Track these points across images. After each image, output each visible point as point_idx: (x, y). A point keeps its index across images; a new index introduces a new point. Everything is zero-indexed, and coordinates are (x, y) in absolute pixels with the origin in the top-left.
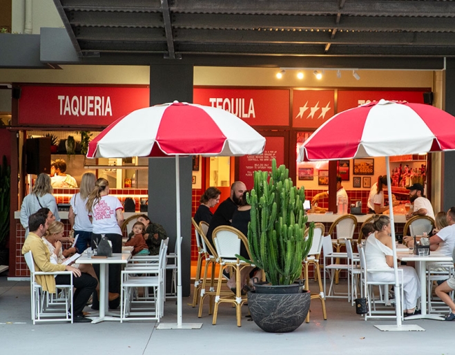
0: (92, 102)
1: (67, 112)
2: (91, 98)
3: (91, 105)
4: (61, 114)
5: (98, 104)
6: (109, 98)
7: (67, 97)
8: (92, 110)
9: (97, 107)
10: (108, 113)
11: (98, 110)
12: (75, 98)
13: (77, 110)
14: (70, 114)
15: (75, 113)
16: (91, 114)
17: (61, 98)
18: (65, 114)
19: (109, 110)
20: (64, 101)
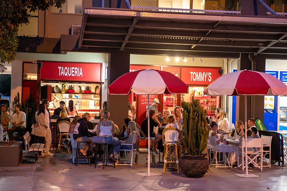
0: (74, 70)
1: (62, 74)
2: (73, 68)
3: (73, 71)
4: (60, 75)
5: (76, 71)
6: (81, 68)
7: (63, 67)
8: (74, 73)
9: (76, 72)
10: (81, 75)
11: (76, 73)
12: (66, 68)
13: (67, 73)
14: (64, 75)
15: (66, 75)
16: (73, 75)
17: (60, 68)
18: (61, 75)
19: (81, 73)
20: (61, 69)
